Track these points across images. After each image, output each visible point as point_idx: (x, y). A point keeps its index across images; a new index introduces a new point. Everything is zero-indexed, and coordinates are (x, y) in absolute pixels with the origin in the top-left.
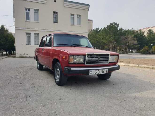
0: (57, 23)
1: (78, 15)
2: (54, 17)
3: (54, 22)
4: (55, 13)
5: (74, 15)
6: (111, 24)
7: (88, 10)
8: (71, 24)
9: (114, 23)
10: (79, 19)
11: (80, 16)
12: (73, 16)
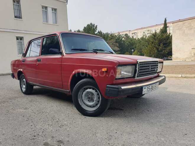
0: (21, 19)
1: (52, 9)
2: (14, 9)
3: (16, 17)
4: (16, 2)
5: (46, 8)
6: (88, 25)
7: (66, 3)
8: (43, 22)
9: (91, 24)
10: (54, 14)
11: (55, 10)
12: (46, 10)
